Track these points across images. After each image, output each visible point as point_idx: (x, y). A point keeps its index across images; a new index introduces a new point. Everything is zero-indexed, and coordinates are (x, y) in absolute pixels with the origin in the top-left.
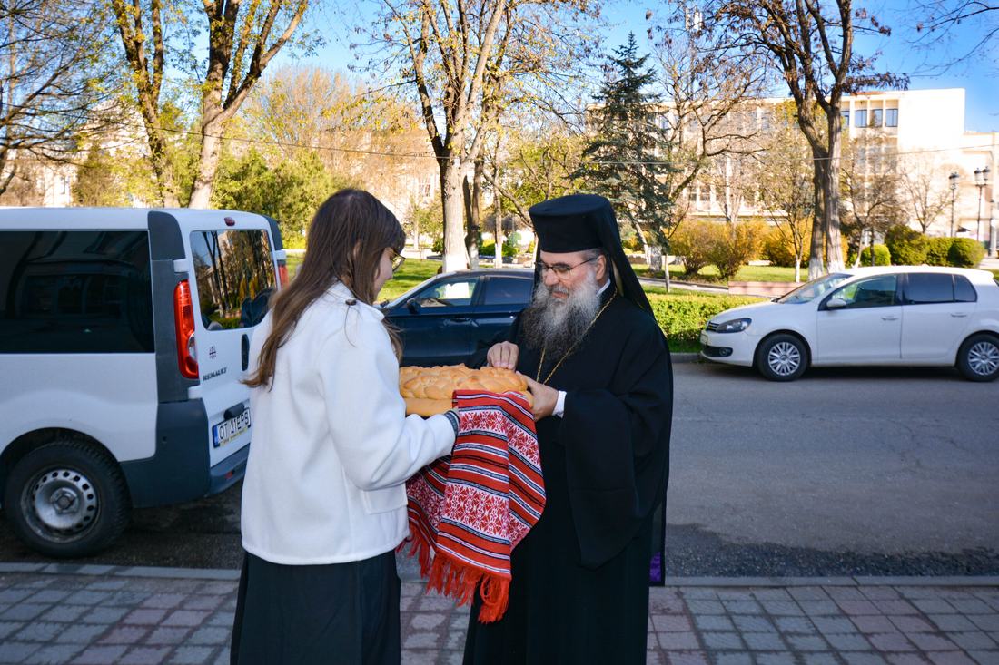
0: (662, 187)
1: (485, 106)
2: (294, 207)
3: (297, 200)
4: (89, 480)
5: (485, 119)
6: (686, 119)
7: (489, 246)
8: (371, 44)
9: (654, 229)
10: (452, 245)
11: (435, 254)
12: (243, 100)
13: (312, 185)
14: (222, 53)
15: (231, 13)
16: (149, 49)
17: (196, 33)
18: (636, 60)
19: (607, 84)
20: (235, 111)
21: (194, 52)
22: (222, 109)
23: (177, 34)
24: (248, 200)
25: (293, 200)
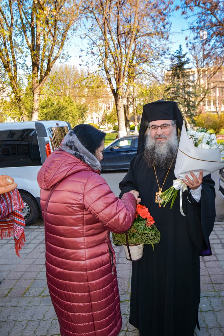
0: (193, 102)
1: (129, 77)
2: (65, 117)
3: (65, 114)
4: (27, 203)
5: (130, 82)
6: (201, 76)
7: (133, 127)
8: (87, 55)
9: (190, 118)
10: (121, 127)
11: (114, 131)
12: (45, 80)
13: (70, 109)
14: (36, 63)
15: (38, 48)
16: (12, 64)
17: (26, 56)
18: (182, 55)
19: (172, 65)
20: (43, 84)
21: (26, 63)
22: (38, 84)
23: (20, 57)
24: (49, 115)
25: (64, 115)
